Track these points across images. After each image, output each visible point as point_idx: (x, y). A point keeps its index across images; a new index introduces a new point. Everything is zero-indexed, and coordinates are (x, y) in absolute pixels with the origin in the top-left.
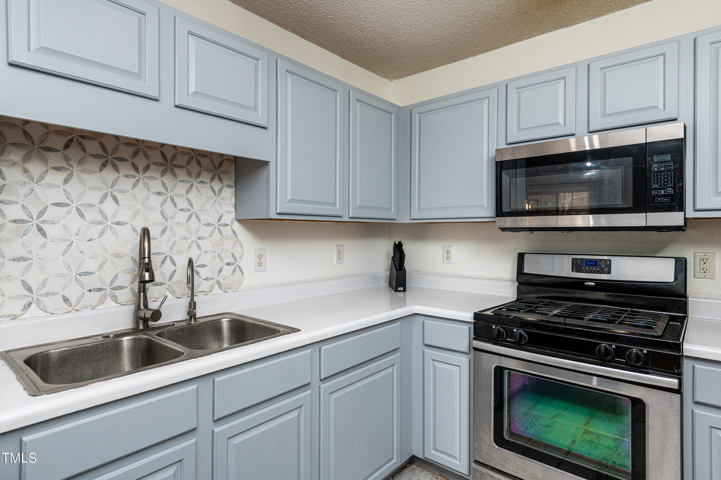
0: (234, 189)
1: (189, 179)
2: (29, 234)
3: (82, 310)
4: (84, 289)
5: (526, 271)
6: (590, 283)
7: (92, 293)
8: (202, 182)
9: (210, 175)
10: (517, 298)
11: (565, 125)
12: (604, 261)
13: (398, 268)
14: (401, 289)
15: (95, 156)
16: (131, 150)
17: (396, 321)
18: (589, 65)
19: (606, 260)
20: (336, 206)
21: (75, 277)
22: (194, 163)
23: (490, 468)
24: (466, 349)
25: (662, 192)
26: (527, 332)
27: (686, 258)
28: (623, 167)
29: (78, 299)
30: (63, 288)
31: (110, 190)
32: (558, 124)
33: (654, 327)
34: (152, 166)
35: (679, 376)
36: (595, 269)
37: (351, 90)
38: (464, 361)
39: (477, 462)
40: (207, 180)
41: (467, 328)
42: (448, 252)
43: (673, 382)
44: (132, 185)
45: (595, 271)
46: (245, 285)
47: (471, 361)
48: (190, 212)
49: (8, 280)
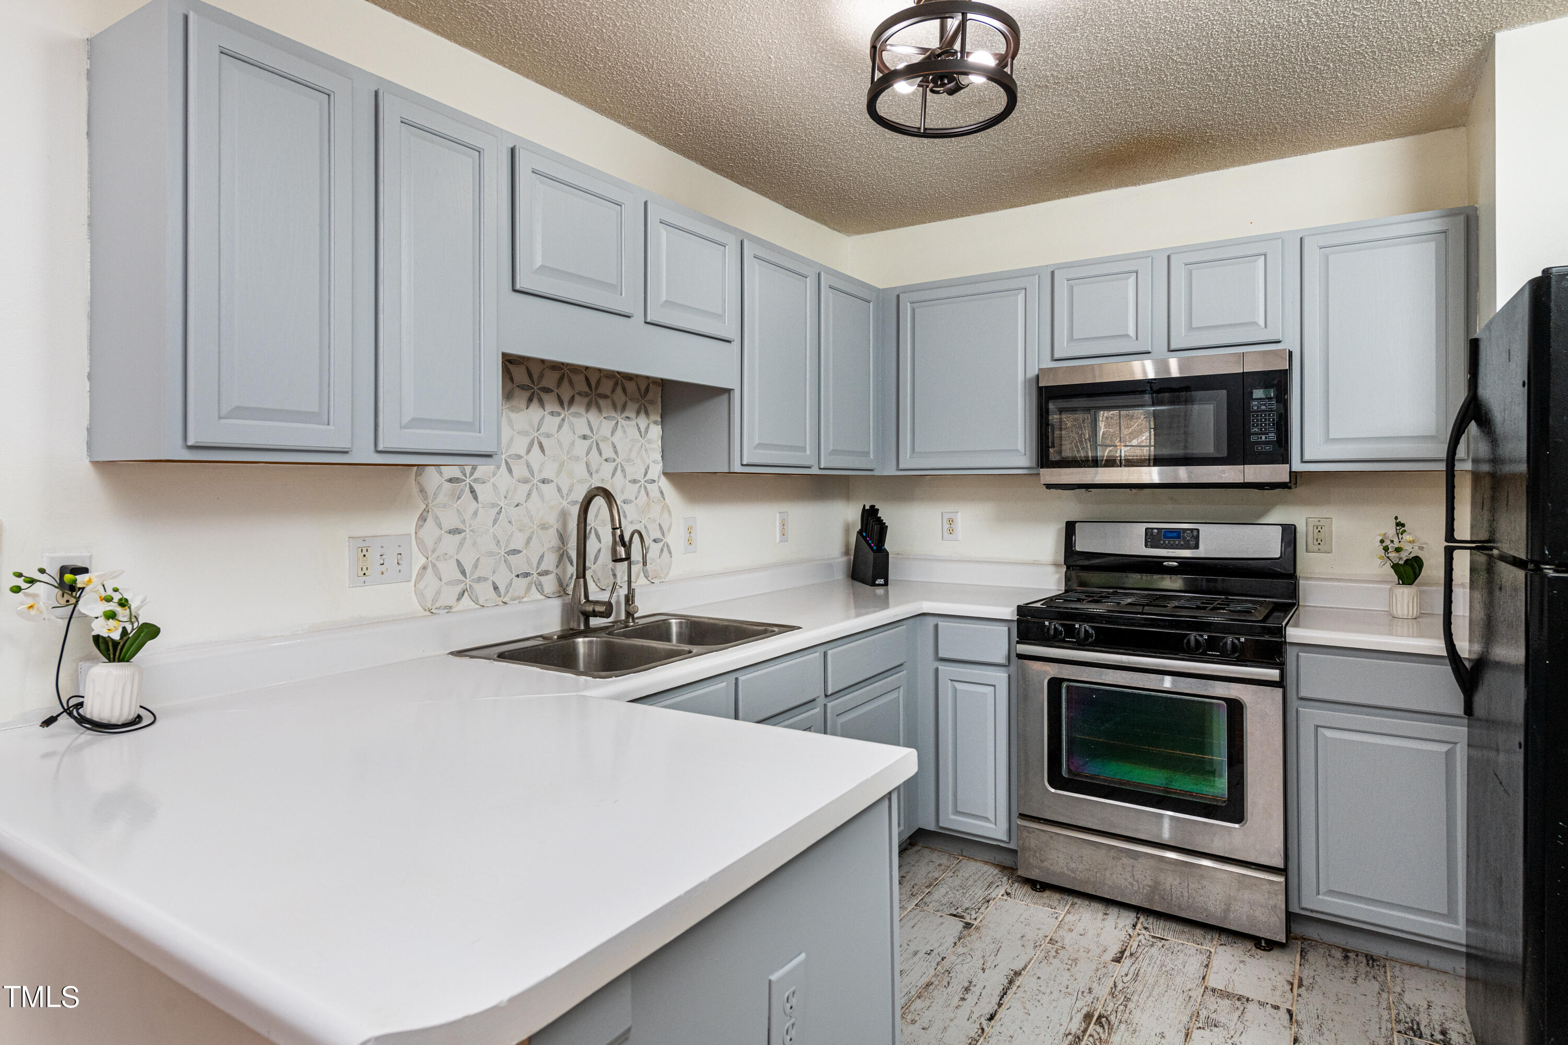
0: (660, 426)
1: (614, 414)
2: (463, 497)
3: (511, 602)
4: (512, 573)
5: (1078, 548)
6: (1170, 563)
7: (520, 579)
8: (628, 418)
9: (636, 406)
10: (1065, 590)
11: (1137, 339)
12: (1189, 532)
13: (875, 548)
14: (881, 581)
15: (522, 387)
16: (556, 375)
17: (901, 623)
18: (1169, 257)
19: (1192, 530)
20: (805, 451)
21: (504, 556)
22: (619, 390)
23: (1042, 821)
24: (1001, 659)
25: (1263, 438)
26: (1093, 627)
27: (1295, 525)
28: (1215, 402)
29: (507, 587)
30: (493, 572)
31: (536, 434)
32: (1127, 336)
33: (1253, 611)
34: (577, 398)
35: (1281, 666)
36: (1177, 542)
37: (822, 272)
38: (1000, 677)
39: (1023, 816)
40: (633, 415)
41: (1006, 629)
42: (951, 522)
43: (1273, 674)
44: (557, 426)
45: (1177, 545)
46: (674, 572)
47: (1011, 677)
48: (616, 463)
49: (445, 560)
